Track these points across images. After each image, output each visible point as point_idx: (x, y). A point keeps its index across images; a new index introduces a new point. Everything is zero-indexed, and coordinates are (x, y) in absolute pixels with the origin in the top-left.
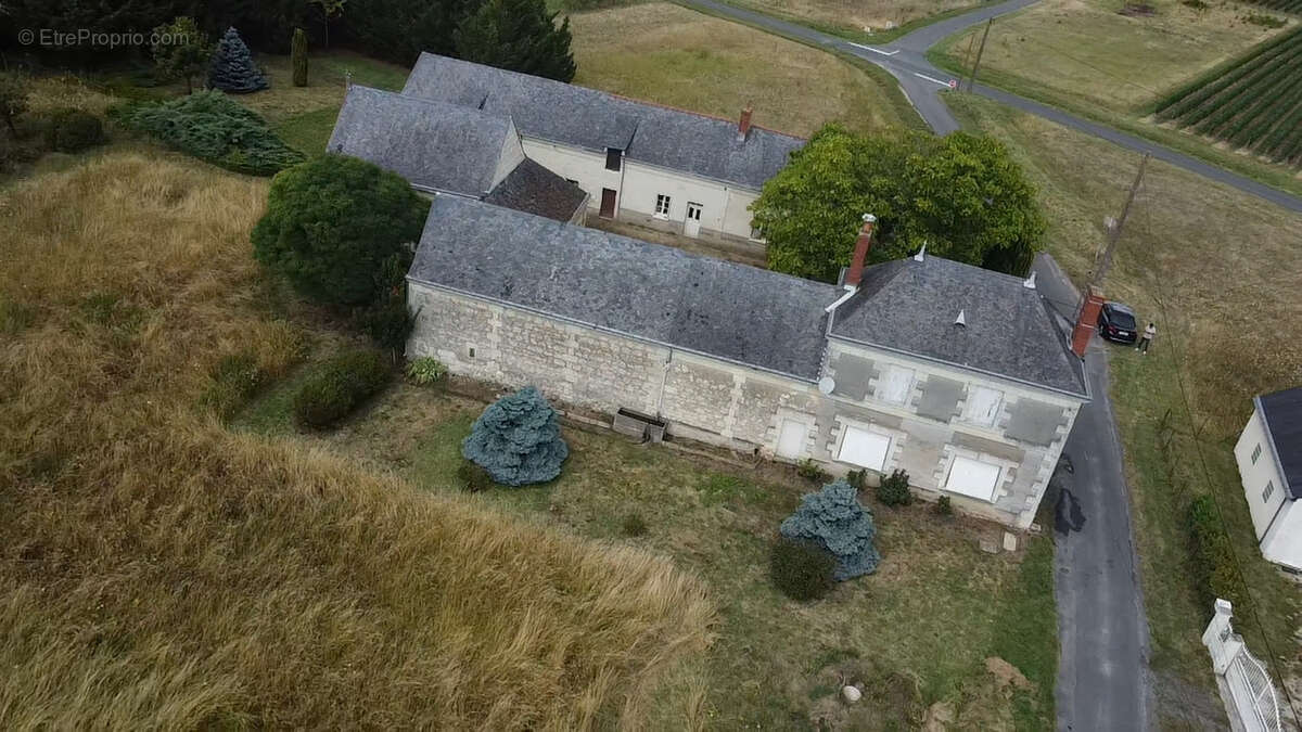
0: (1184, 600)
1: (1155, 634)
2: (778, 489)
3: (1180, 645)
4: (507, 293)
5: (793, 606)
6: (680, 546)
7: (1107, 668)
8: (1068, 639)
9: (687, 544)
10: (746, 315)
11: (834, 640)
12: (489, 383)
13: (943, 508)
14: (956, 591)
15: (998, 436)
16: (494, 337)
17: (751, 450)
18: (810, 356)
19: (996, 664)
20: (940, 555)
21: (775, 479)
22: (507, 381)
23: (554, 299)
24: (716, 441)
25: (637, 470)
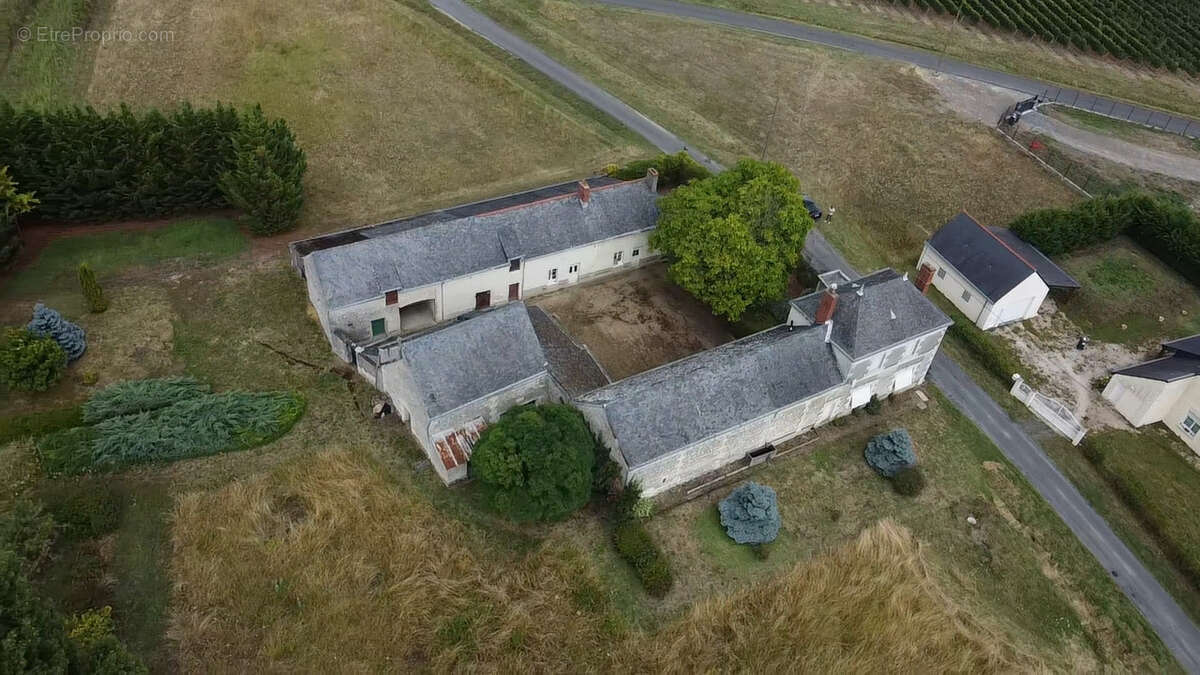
0: (988, 376)
1: (999, 403)
2: (839, 441)
3: (1009, 403)
4: (687, 440)
5: (916, 500)
6: (855, 508)
7: (1007, 435)
8: (985, 430)
9: (856, 504)
10: (796, 369)
11: (943, 503)
12: (673, 489)
13: (891, 397)
14: (941, 440)
15: (916, 356)
16: (680, 464)
17: (808, 429)
18: (833, 372)
19: (988, 465)
20: (917, 425)
21: (831, 437)
22: (684, 480)
23: (710, 425)
24: (794, 435)
25: (790, 483)
